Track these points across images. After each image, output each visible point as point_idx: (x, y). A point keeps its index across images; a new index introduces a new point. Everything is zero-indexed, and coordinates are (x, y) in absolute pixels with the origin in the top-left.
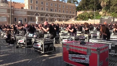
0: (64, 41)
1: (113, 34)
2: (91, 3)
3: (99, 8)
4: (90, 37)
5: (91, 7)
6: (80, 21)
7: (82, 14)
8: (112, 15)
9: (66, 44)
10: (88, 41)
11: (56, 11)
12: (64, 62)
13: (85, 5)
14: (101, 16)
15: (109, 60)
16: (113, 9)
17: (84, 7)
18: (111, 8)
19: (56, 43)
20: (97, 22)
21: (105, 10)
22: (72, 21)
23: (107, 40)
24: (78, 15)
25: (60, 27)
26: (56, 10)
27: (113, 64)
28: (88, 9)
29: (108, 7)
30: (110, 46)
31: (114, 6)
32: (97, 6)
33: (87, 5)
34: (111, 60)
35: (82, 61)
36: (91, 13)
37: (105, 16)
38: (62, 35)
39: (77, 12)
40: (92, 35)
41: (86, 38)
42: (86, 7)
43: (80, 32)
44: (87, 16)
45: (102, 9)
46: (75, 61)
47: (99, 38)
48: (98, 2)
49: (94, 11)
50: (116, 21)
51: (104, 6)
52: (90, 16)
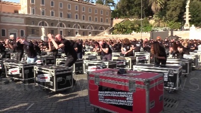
0: (91, 69)
1: (171, 56)
2: (136, 6)
3: (149, 13)
4: (134, 62)
5: (135, 11)
6: (118, 35)
7: (122, 24)
8: (170, 25)
9: (94, 74)
10: (130, 69)
11: (77, 18)
12: (92, 105)
13: (125, 8)
14: (152, 26)
15: (165, 99)
16: (171, 16)
17: (124, 11)
18: (167, 14)
19: (77, 73)
20: (146, 36)
21: (159, 17)
22: (105, 36)
23: (162, 66)
24: (114, 25)
25: (83, 46)
26: (77, 16)
27: (170, 106)
28: (132, 15)
29: (163, 12)
30: (166, 76)
31: (173, 10)
32: (146, 11)
33: (129, 7)
34: (168, 99)
35: (122, 103)
36: (136, 22)
37: (158, 26)
38: (87, 59)
39: (112, 19)
40: (137, 58)
41: (127, 64)
42: (128, 12)
43: (118, 54)
44: (130, 27)
45: (154, 16)
46: (109, 103)
47: (149, 64)
48: (148, 4)
49: (142, 19)
50: (176, 36)
51: (157, 10)
52: (135, 26)
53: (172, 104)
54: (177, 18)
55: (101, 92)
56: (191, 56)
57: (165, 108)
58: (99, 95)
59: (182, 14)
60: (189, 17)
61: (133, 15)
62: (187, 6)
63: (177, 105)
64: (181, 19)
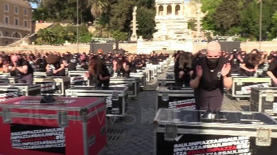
1: (115, 74)
2: (70, 5)
3: (88, 18)
5: (69, 13)
6: (43, 46)
7: (49, 30)
8: (115, 35)
10: (62, 94)
13: (54, 7)
14: (92, 35)
15: (109, 130)
17: (52, 12)
18: (111, 21)
20: (84, 49)
21: (101, 24)
23: (104, 89)
24: (37, 30)
27: (116, 138)
30: (110, 101)
31: (118, 17)
32: (84, 14)
33: (60, 7)
34: (113, 130)
35: (49, 144)
36: (70, 29)
37: (100, 36)
39: (34, 22)
40: (72, 78)
41: (58, 88)
42: (58, 14)
43: (44, 74)
44: (61, 35)
45: (95, 22)
46: (30, 148)
47: (88, 86)
48: (86, 5)
49: (78, 25)
50: (122, 49)
51: (98, 14)
52: (69, 34)
53: (117, 135)
54: (122, 27)
55: (15, 134)
56: (138, 75)
57: (110, 142)
58: (12, 138)
59: (128, 22)
60: (137, 27)
61: (65, 18)
62: (134, 13)
63: (124, 135)
64: (127, 28)
